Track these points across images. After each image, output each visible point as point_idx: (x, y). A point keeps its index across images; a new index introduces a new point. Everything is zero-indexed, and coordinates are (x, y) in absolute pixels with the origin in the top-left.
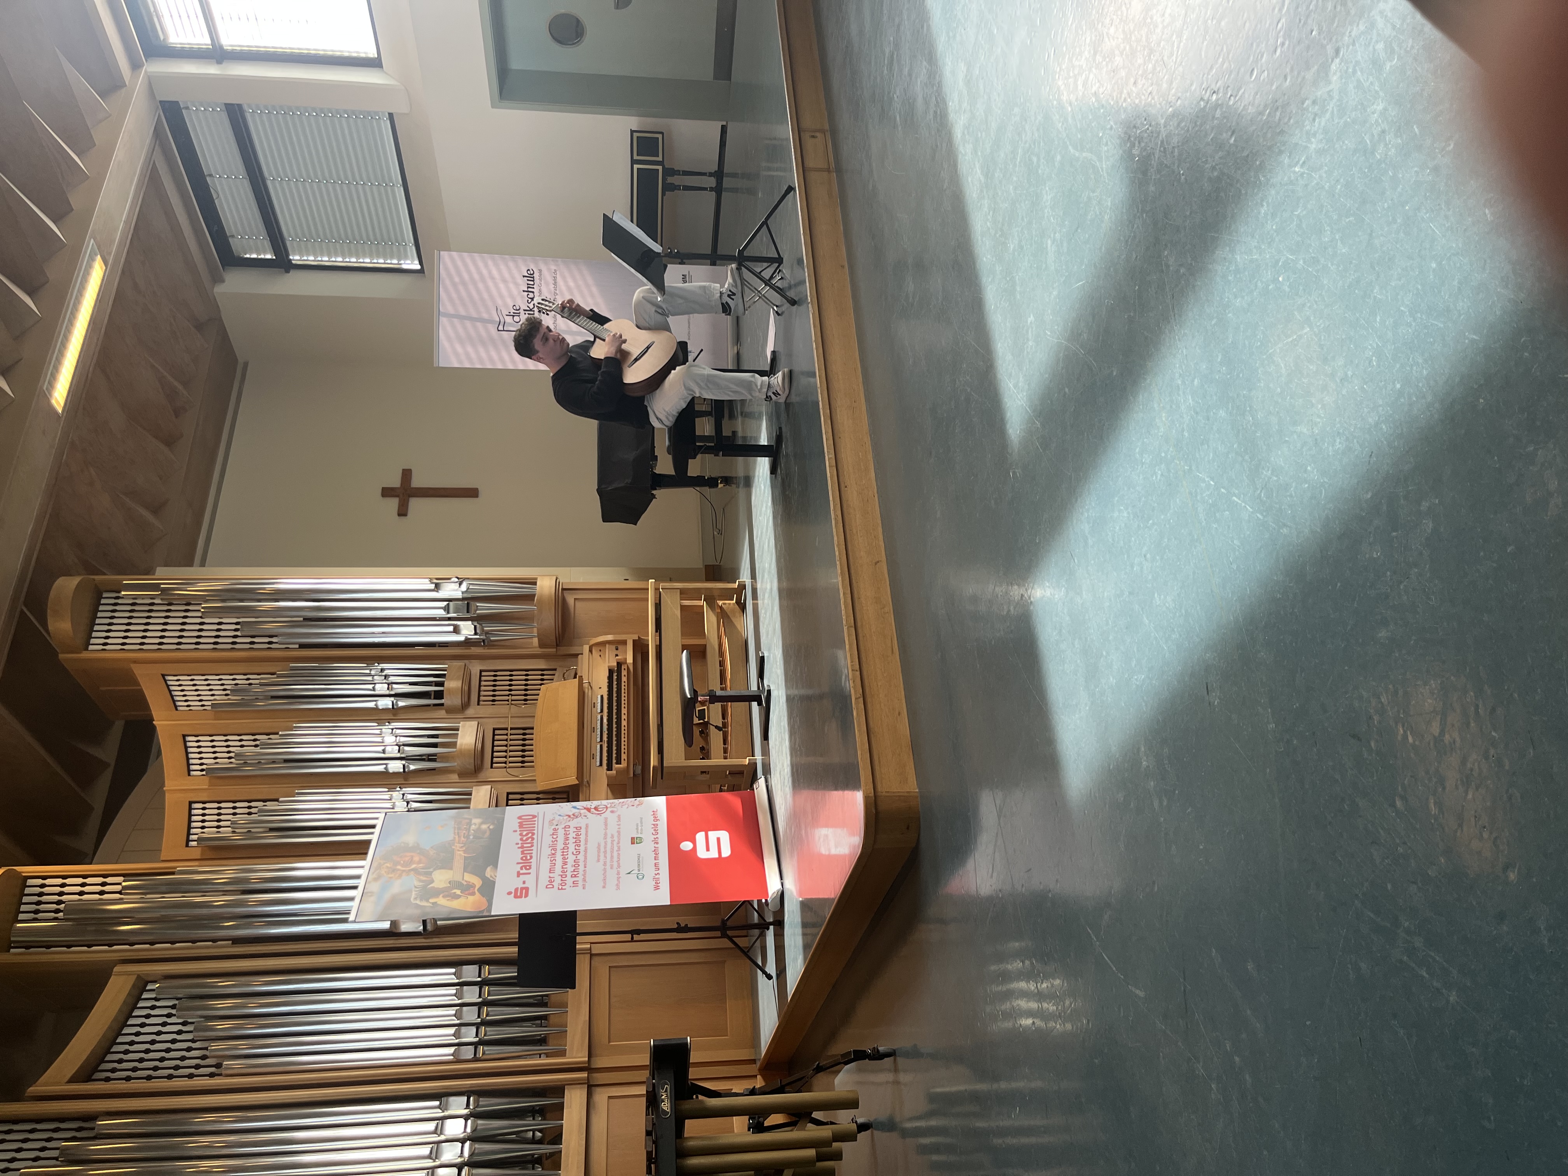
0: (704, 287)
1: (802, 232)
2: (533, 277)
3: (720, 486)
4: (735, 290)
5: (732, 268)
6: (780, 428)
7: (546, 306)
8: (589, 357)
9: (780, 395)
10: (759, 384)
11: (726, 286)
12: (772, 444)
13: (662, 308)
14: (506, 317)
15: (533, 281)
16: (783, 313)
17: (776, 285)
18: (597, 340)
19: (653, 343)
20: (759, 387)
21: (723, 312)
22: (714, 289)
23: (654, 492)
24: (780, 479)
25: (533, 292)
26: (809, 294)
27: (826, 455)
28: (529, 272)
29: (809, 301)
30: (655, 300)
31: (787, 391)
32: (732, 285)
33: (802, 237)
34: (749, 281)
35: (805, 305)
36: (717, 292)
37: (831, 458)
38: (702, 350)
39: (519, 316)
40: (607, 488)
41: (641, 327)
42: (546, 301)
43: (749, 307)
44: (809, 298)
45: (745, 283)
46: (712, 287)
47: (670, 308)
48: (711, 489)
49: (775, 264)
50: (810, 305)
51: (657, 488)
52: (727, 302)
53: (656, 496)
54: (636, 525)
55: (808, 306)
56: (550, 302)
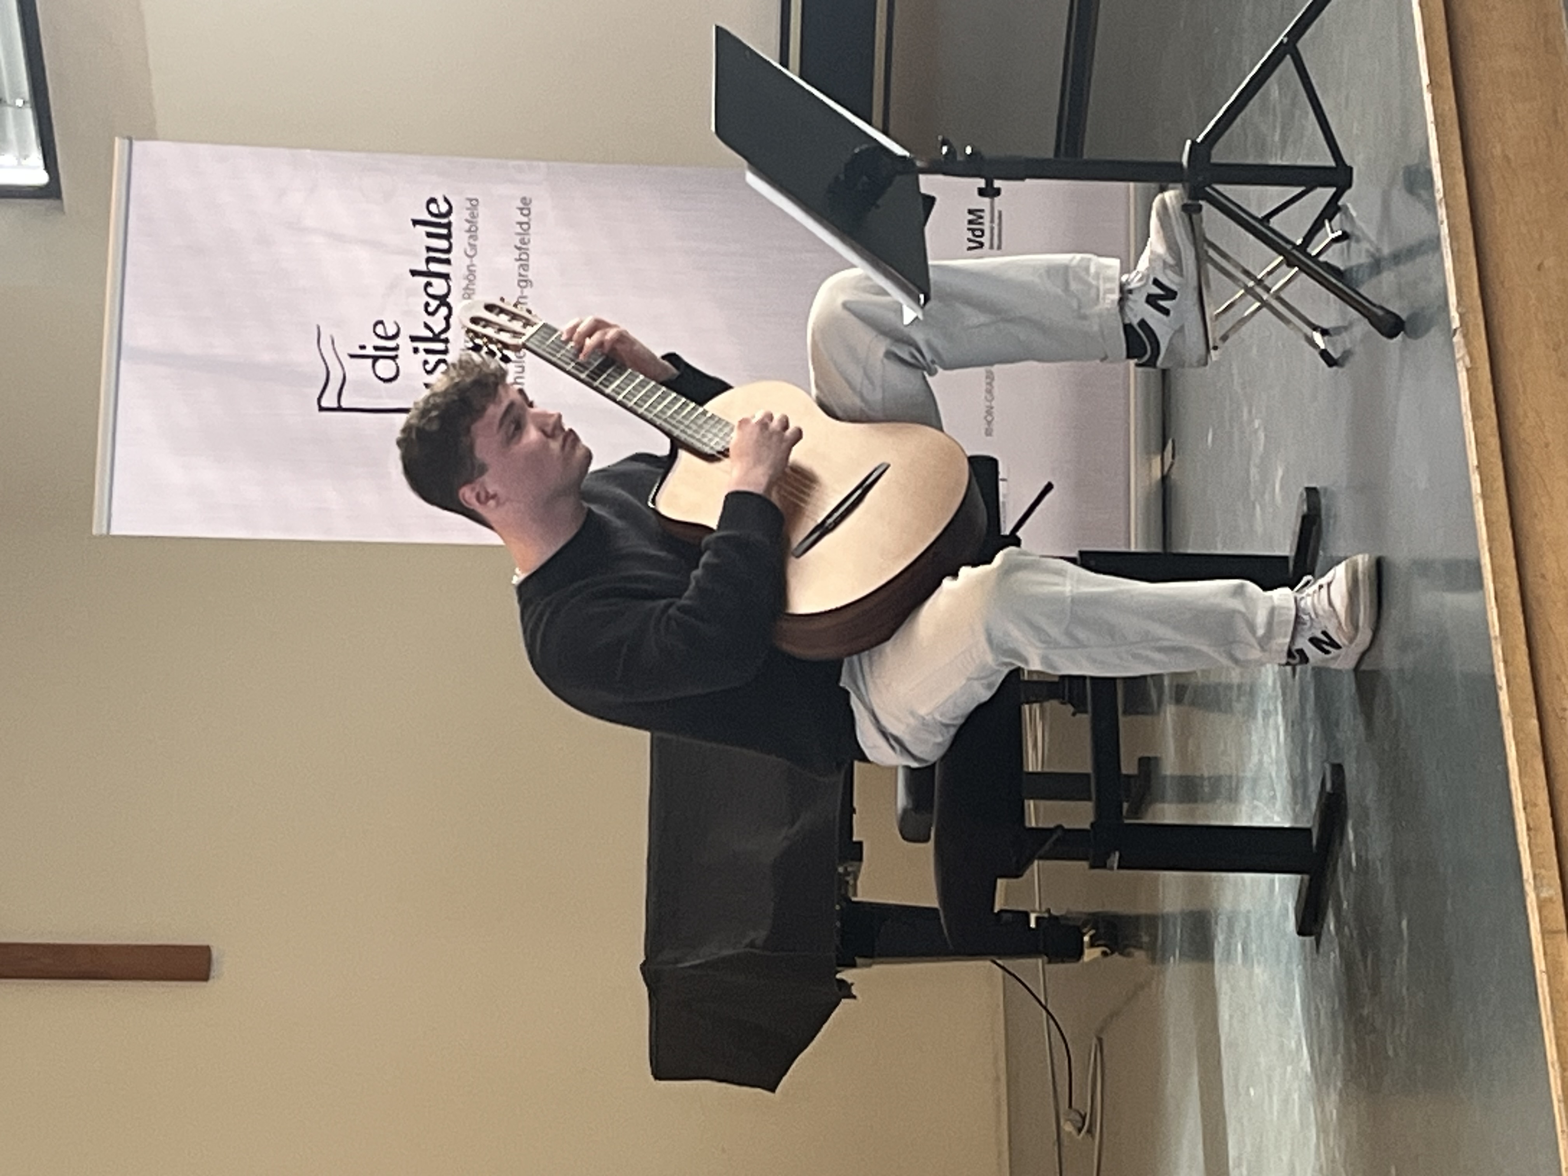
0: (1065, 270)
1: (1425, 80)
2: (448, 226)
3: (1090, 954)
4: (1177, 279)
5: (1164, 204)
6: (1338, 770)
7: (501, 329)
8: (654, 517)
9: (1338, 647)
10: (1261, 618)
11: (1143, 264)
12: (1303, 824)
13: (911, 343)
14: (346, 361)
15: (448, 237)
16: (1347, 354)
17: (1322, 258)
18: (683, 454)
19: (884, 469)
20: (1261, 632)
21: (1129, 356)
22: (1097, 276)
23: (844, 975)
24: (1335, 955)
25: (446, 277)
26: (1453, 299)
27: (1529, 888)
28: (433, 208)
29: (1456, 324)
30: (891, 316)
31: (1364, 636)
32: (1165, 262)
33: (1427, 97)
34: (1223, 247)
35: (1434, 336)
36: (1108, 286)
37: (1551, 900)
38: (1049, 487)
39: (394, 358)
40: (677, 961)
41: (840, 414)
42: (502, 311)
43: (1224, 338)
44: (1454, 314)
45: (1212, 253)
46: (1093, 270)
47: (938, 343)
48: (1053, 968)
49: (1319, 190)
50: (1457, 339)
51: (859, 961)
52: (1143, 323)
53: (854, 991)
54: (773, 1090)
55: (1451, 346)
56: (514, 317)
